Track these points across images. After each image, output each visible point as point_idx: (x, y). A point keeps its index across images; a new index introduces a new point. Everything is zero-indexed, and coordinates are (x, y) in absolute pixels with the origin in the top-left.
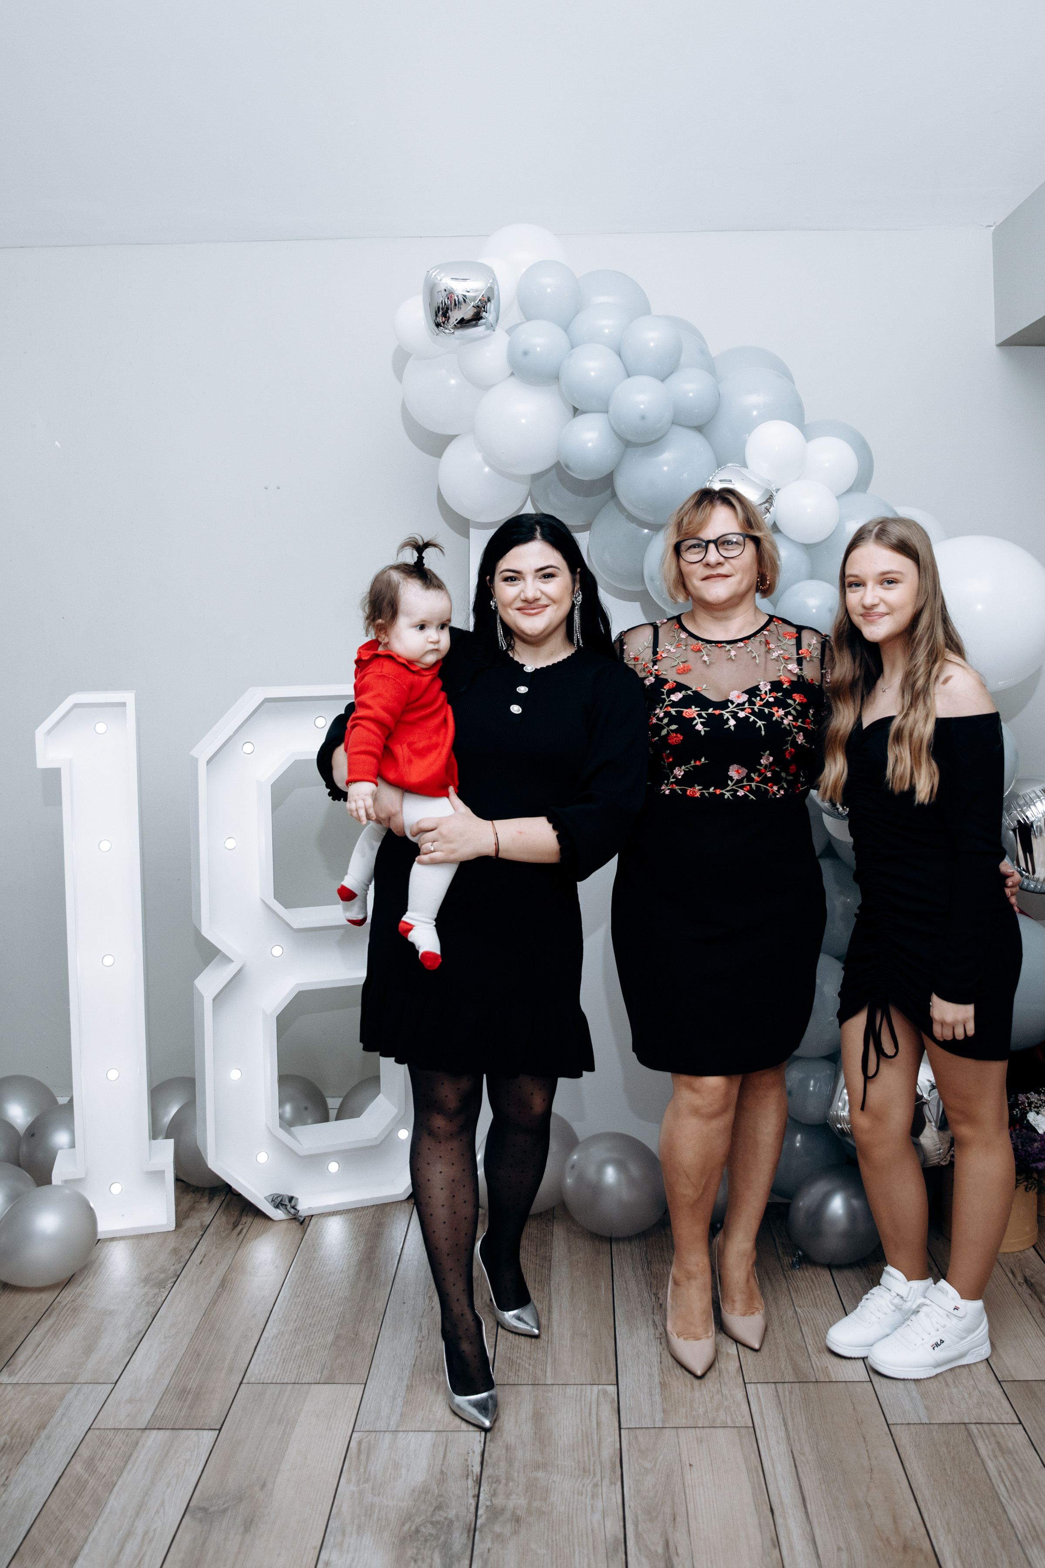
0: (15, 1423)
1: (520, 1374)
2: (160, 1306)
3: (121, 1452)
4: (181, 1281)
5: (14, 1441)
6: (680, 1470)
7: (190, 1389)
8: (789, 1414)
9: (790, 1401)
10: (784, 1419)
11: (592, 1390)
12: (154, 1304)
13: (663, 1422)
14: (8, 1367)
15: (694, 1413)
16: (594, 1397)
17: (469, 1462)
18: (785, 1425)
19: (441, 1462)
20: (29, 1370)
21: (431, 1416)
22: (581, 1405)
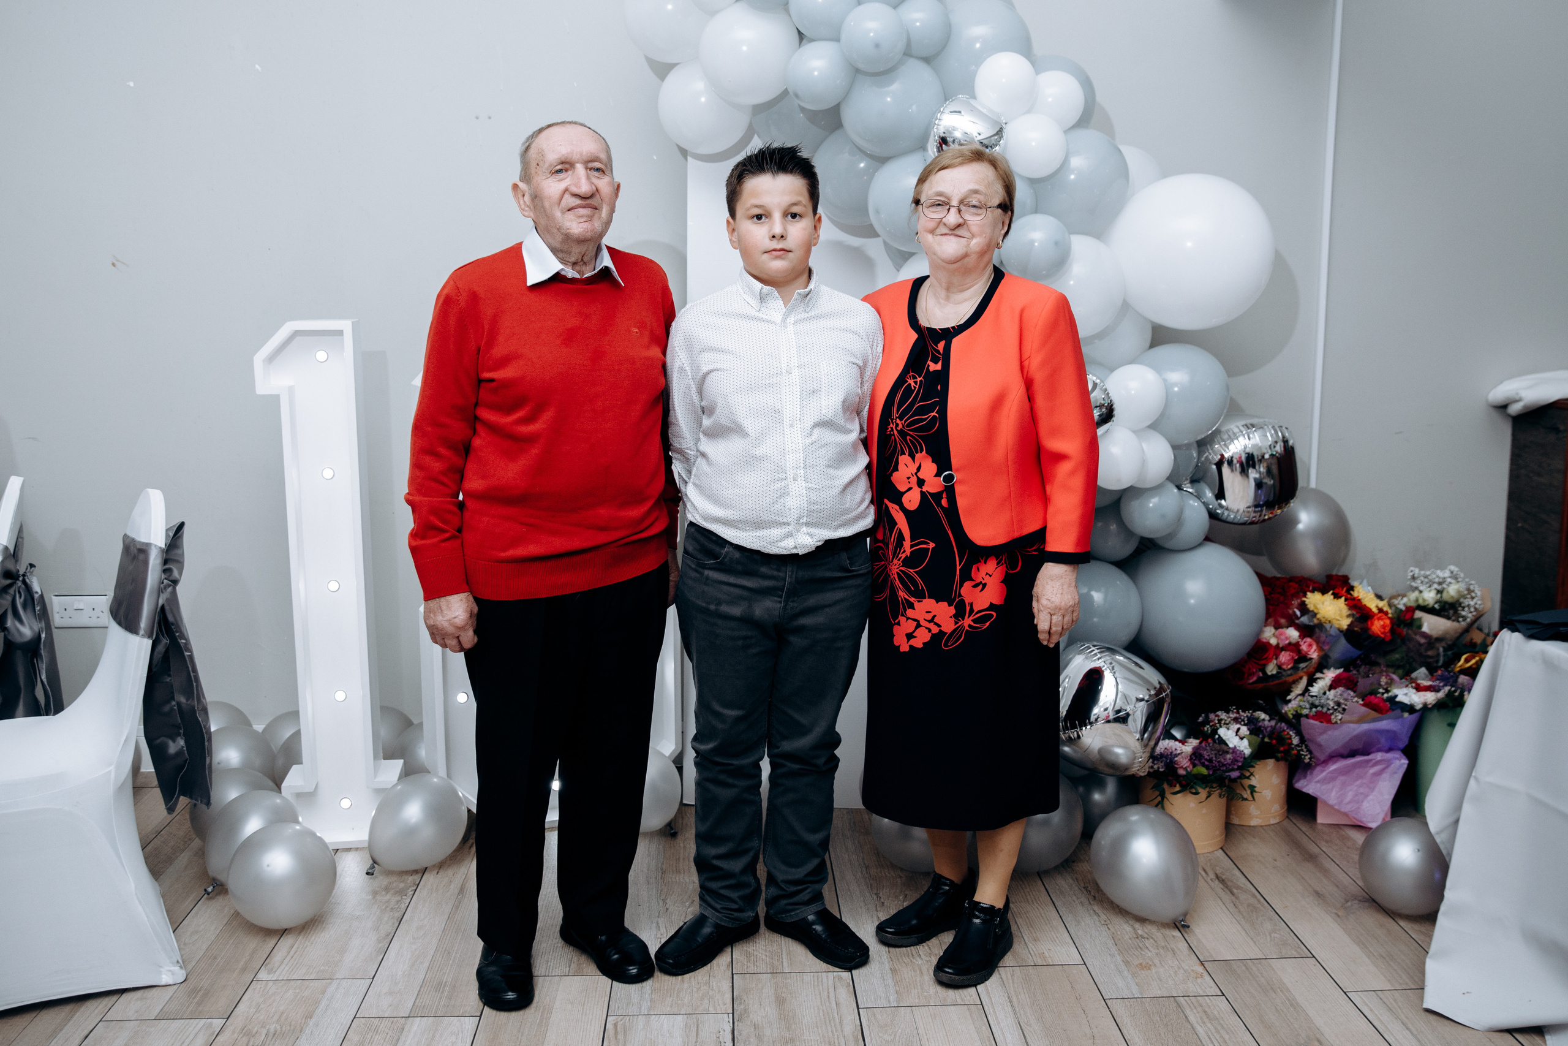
0: (282, 1013)
1: (758, 964)
2: (404, 911)
3: (388, 1036)
4: (421, 888)
5: (284, 1029)
6: (918, 1042)
7: (446, 982)
8: (1013, 993)
9: (1013, 982)
10: (1009, 997)
11: (827, 977)
12: (399, 910)
13: (898, 1002)
14: (266, 965)
15: (925, 994)
16: (831, 982)
17: (721, 1039)
18: (1011, 1001)
19: (694, 1040)
20: (287, 968)
21: (679, 1002)
22: (819, 989)
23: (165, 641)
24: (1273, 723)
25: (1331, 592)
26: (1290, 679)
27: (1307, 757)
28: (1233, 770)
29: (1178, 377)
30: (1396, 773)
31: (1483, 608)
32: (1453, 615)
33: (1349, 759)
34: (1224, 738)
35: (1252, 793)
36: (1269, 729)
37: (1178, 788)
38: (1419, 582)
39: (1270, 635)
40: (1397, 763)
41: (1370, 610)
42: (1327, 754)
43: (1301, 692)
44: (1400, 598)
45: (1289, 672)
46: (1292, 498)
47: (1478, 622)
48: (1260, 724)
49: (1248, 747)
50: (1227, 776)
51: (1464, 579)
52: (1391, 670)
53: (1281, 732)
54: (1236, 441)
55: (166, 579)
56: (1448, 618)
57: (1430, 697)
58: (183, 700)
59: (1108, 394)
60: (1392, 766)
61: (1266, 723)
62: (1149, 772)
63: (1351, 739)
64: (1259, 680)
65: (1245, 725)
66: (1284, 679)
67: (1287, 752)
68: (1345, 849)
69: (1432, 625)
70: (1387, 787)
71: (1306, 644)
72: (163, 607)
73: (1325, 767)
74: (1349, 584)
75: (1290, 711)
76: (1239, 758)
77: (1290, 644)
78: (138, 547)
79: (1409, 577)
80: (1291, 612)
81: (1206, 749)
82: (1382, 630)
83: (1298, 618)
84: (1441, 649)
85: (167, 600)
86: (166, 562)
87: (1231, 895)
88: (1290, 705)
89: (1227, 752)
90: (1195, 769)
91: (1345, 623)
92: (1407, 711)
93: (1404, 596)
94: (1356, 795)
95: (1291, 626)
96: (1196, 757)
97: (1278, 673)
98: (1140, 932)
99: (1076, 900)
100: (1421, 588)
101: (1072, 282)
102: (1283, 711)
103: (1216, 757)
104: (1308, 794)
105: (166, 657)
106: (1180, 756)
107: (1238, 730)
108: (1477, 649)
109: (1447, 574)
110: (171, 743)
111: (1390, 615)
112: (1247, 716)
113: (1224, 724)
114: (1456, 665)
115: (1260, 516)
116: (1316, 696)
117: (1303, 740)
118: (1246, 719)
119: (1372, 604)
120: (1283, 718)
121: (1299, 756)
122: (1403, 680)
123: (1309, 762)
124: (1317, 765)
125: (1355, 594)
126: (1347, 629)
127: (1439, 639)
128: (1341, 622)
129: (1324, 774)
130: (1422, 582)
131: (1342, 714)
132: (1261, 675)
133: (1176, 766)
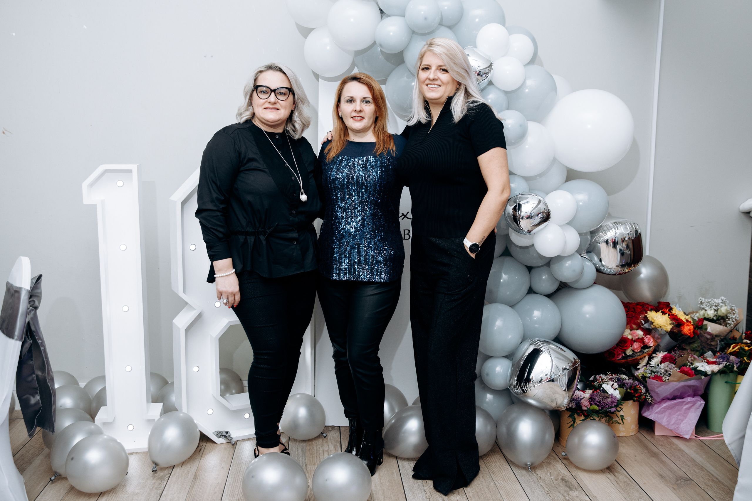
2: (163, 489)
4: (172, 476)
12: (160, 489)
23: (29, 342)
24: (631, 381)
25: (661, 311)
26: (639, 357)
27: (650, 400)
28: (612, 407)
29: (582, 197)
30: (698, 408)
31: (739, 319)
32: (723, 323)
33: (673, 401)
34: (605, 389)
35: (622, 420)
36: (629, 385)
37: (582, 418)
38: (705, 305)
39: (628, 334)
40: (699, 403)
41: (682, 320)
42: (661, 398)
43: (645, 364)
44: (695, 313)
45: (639, 354)
46: (640, 261)
47: (737, 326)
48: (624, 381)
49: (619, 394)
50: (609, 411)
51: (729, 304)
52: (693, 353)
53: (636, 386)
54: (611, 231)
55: (31, 306)
56: (721, 324)
57: (716, 368)
58: (39, 373)
59: (547, 206)
60: (696, 404)
61: (627, 381)
62: (566, 408)
63: (674, 390)
64: (623, 358)
65: (616, 382)
66: (635, 357)
67: (639, 397)
68: (672, 450)
69: (712, 328)
70: (694, 416)
71: (648, 338)
72: (29, 323)
73: (659, 405)
74: (670, 306)
75: (640, 374)
76: (615, 401)
77: (638, 338)
78: (15, 289)
79: (699, 303)
80: (639, 321)
81: (597, 396)
82: (689, 332)
83: (643, 325)
84: (718, 341)
85: (32, 318)
86: (31, 297)
87: (614, 476)
88: (639, 371)
89: (608, 397)
90: (591, 407)
91: (669, 328)
92: (703, 375)
93: (697, 312)
94: (676, 420)
95: (639, 329)
96: (592, 400)
97: (632, 354)
98: (567, 498)
99: (530, 479)
100: (706, 309)
101: (527, 147)
102: (636, 375)
103: (602, 400)
104: (651, 419)
105: (30, 350)
106: (583, 400)
107: (613, 385)
108: (737, 342)
109: (720, 301)
110: (32, 398)
111: (692, 323)
112: (617, 377)
113: (605, 381)
114: (727, 351)
115: (623, 271)
116: (654, 367)
117: (647, 390)
118: (616, 379)
119: (683, 317)
120: (636, 378)
121: (645, 399)
122: (700, 358)
123: (651, 402)
124: (655, 404)
125: (673, 312)
126: (670, 331)
127: (716, 336)
128: (667, 327)
129: (659, 409)
130: (706, 305)
131: (669, 377)
132: (624, 355)
133: (581, 405)
